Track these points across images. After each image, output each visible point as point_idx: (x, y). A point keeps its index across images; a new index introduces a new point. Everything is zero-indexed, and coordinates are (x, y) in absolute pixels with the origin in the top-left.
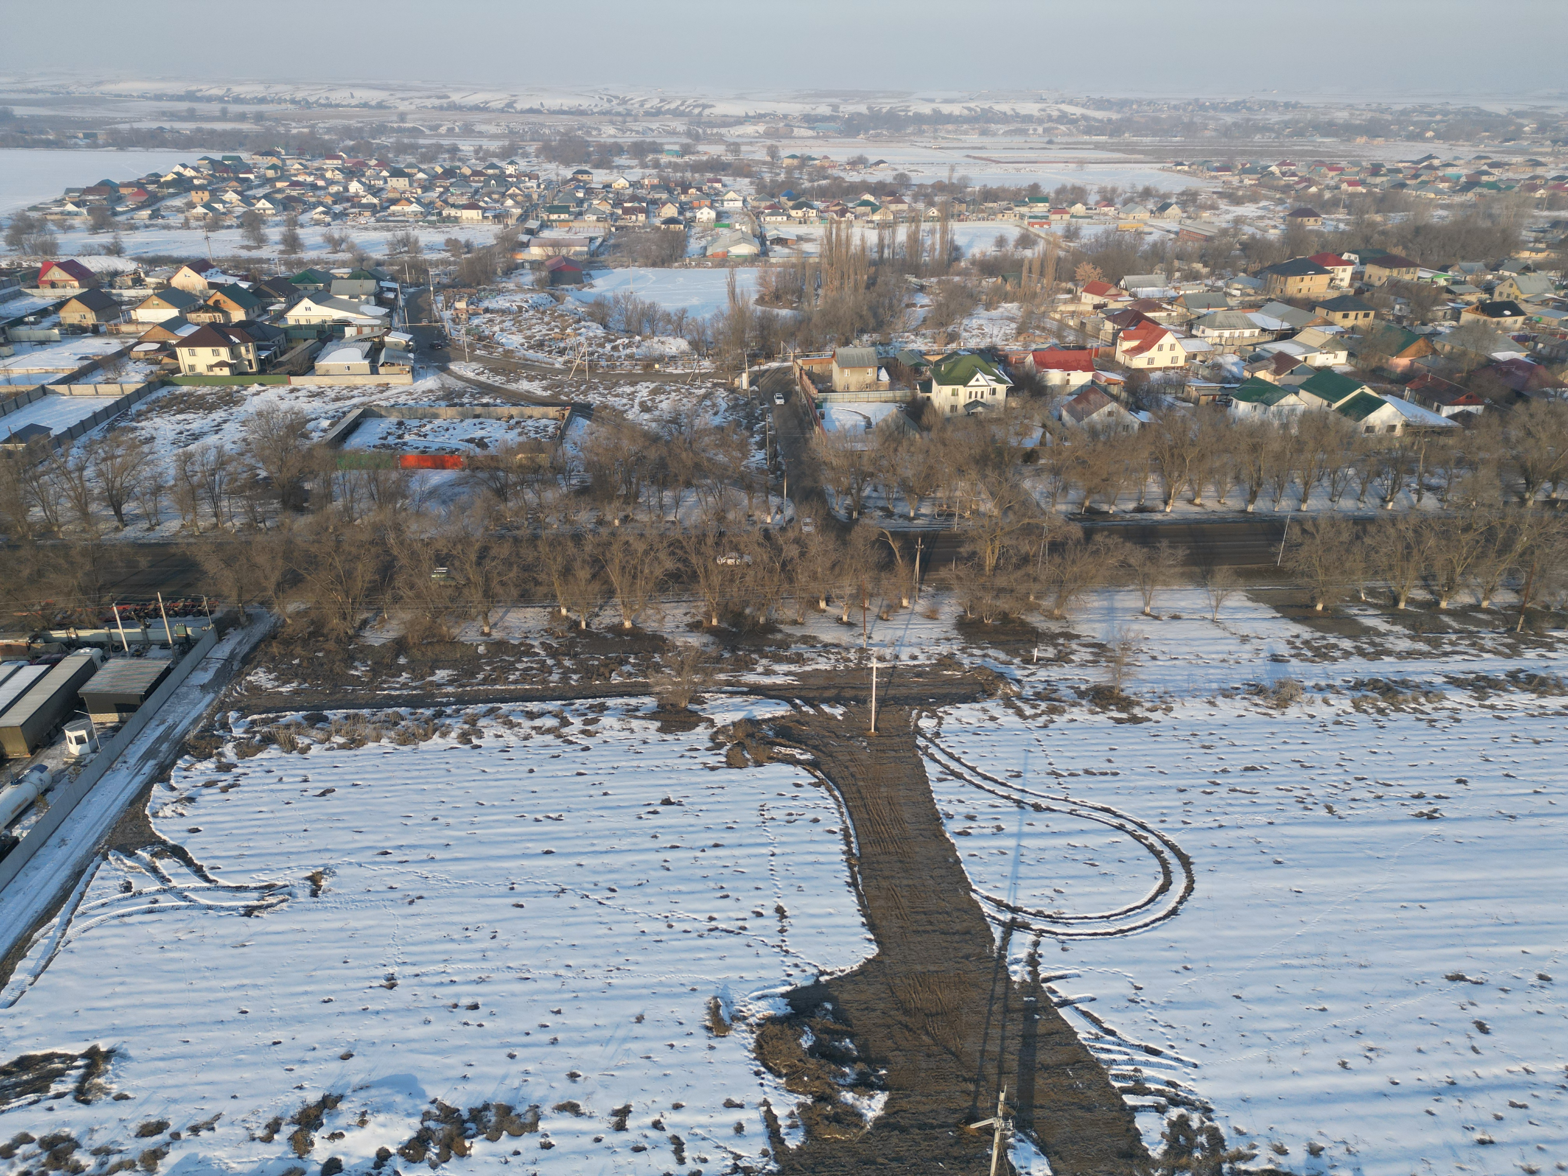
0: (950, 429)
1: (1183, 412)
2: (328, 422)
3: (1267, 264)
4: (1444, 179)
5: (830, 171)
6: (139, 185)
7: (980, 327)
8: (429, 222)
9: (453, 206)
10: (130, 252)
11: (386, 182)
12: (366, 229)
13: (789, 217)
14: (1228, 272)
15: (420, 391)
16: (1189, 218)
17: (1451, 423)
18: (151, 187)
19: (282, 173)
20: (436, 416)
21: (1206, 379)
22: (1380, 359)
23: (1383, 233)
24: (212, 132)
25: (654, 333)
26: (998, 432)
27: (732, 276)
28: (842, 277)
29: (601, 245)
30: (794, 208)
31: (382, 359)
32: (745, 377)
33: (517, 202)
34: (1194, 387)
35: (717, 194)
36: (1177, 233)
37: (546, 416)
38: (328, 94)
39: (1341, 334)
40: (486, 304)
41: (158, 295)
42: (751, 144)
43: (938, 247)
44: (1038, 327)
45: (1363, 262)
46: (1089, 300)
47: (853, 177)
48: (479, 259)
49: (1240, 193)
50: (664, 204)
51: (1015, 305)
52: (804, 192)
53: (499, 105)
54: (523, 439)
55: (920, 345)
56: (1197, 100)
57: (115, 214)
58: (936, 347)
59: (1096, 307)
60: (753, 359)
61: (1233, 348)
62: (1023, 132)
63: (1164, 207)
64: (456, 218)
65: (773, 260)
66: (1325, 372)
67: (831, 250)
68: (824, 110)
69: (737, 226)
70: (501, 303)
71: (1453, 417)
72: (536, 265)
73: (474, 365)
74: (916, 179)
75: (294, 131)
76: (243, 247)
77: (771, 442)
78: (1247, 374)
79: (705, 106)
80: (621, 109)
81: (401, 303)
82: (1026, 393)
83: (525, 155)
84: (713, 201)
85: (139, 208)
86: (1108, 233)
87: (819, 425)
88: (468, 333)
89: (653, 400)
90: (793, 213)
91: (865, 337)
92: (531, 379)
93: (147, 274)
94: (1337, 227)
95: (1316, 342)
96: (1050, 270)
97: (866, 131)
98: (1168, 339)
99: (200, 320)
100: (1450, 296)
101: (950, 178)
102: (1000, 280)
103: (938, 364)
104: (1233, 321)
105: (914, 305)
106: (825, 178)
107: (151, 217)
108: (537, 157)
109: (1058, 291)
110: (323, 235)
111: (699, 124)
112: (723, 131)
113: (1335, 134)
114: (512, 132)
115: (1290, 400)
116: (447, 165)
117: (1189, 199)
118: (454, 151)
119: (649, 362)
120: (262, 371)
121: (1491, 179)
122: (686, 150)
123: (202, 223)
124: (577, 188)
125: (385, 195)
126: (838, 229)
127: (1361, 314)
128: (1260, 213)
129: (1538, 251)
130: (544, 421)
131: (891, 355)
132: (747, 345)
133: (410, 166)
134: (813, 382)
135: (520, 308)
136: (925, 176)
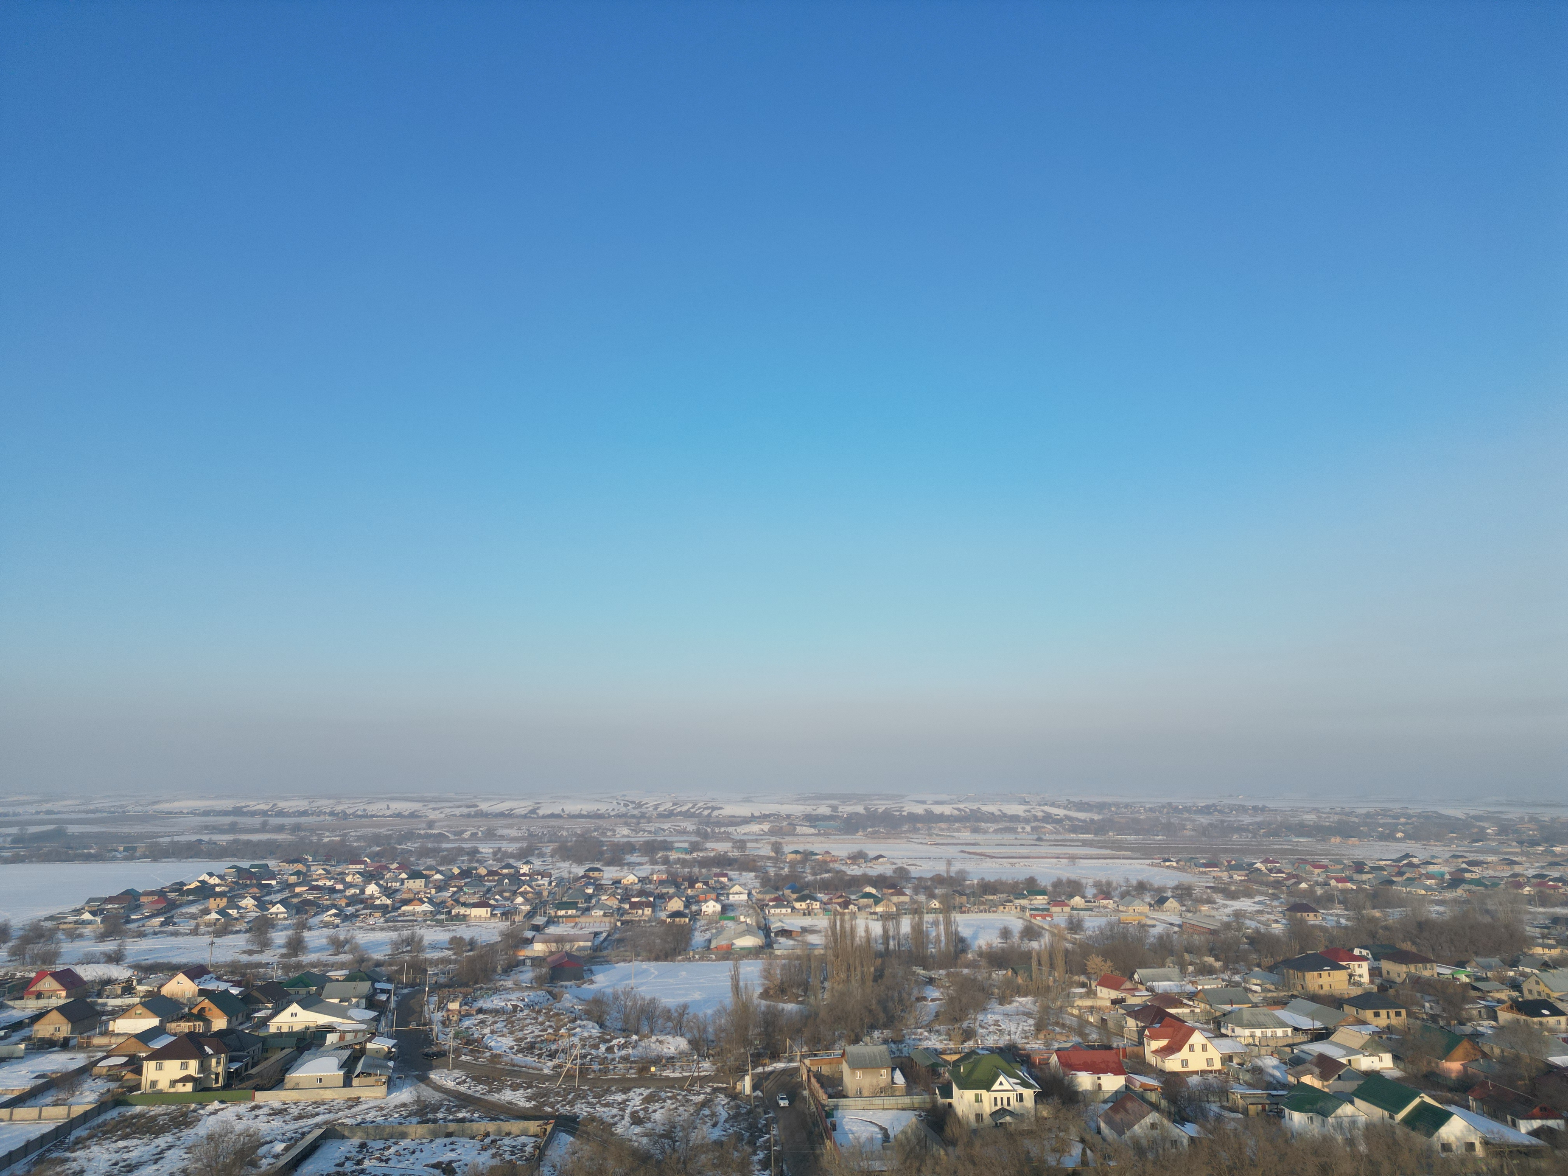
0: (978, 1143)
1: (1233, 1125)
2: (283, 1145)
3: (1280, 959)
4: (1429, 876)
5: (831, 865)
6: (161, 893)
7: (996, 1023)
8: (437, 921)
9: (464, 905)
10: (130, 960)
11: (403, 883)
12: (373, 930)
13: (793, 908)
14: (1241, 966)
15: (392, 1105)
16: (1188, 911)
17: (1534, 1141)
18: (172, 895)
19: (304, 877)
20: (404, 1136)
21: (1250, 1085)
22: (1429, 1063)
23: (1386, 928)
24: (248, 843)
25: (652, 1032)
26: (1032, 1147)
27: (736, 968)
28: (848, 970)
29: (605, 939)
30: (798, 900)
31: (359, 1068)
32: (748, 1079)
33: (526, 900)
34: (1239, 1093)
35: (723, 888)
36: (1180, 926)
37: (524, 1133)
38: (365, 807)
39: (1379, 1033)
40: (481, 1004)
41: (144, 1004)
42: (756, 841)
43: (943, 938)
44: (1057, 1024)
45: (1376, 958)
46: (1106, 995)
47: (854, 870)
48: (481, 956)
49: (1233, 888)
50: (671, 898)
51: (1029, 999)
52: (808, 885)
53: (523, 811)
54: (497, 1161)
55: (934, 1042)
56: (1170, 804)
57: (128, 921)
58: (952, 1045)
59: (1114, 1002)
60: (757, 1060)
61: (1269, 1049)
62: (1013, 830)
63: (1162, 901)
64: (464, 916)
65: (778, 952)
66: (1373, 1076)
67: (836, 941)
68: (824, 810)
69: (742, 919)
70: (496, 1002)
71: (1535, 1133)
72: (537, 961)
73: (457, 1073)
74: (915, 872)
75: (326, 840)
76: (245, 952)
77: (777, 1160)
78: (1292, 1080)
79: (714, 809)
80: (636, 812)
81: (392, 1005)
82: (1056, 1100)
83: (541, 855)
84: (719, 895)
85: (153, 916)
86: (1111, 926)
87: (829, 1138)
88: (456, 1037)
89: (645, 1110)
90: (797, 905)
91: (876, 1034)
92: (514, 1088)
93: (139, 982)
94: (1338, 922)
95: (1356, 1043)
96: (1060, 962)
97: (864, 829)
98: (1197, 1038)
99: (178, 1030)
100: (1479, 994)
101: (948, 872)
102: (1010, 973)
103: (956, 1064)
104: (1262, 1019)
105: (924, 999)
106: (827, 871)
107: (162, 924)
108: (552, 856)
109: (1072, 984)
110: (328, 937)
111: (708, 824)
112: (731, 829)
113: (1309, 835)
114: (531, 835)
115: (1346, 1110)
116: (465, 866)
117: (1183, 893)
118: (474, 852)
119: (644, 1065)
120: (227, 1086)
121: (1474, 876)
122: (695, 847)
123: (210, 929)
124: (587, 885)
125: (398, 896)
126: (842, 921)
127: (1392, 1013)
128: (1258, 907)
129: (1550, 947)
130: (523, 1139)
131: (905, 1054)
132: (751, 1043)
133: (429, 868)
134: (822, 1086)
135: (515, 1007)
136: (924, 869)
